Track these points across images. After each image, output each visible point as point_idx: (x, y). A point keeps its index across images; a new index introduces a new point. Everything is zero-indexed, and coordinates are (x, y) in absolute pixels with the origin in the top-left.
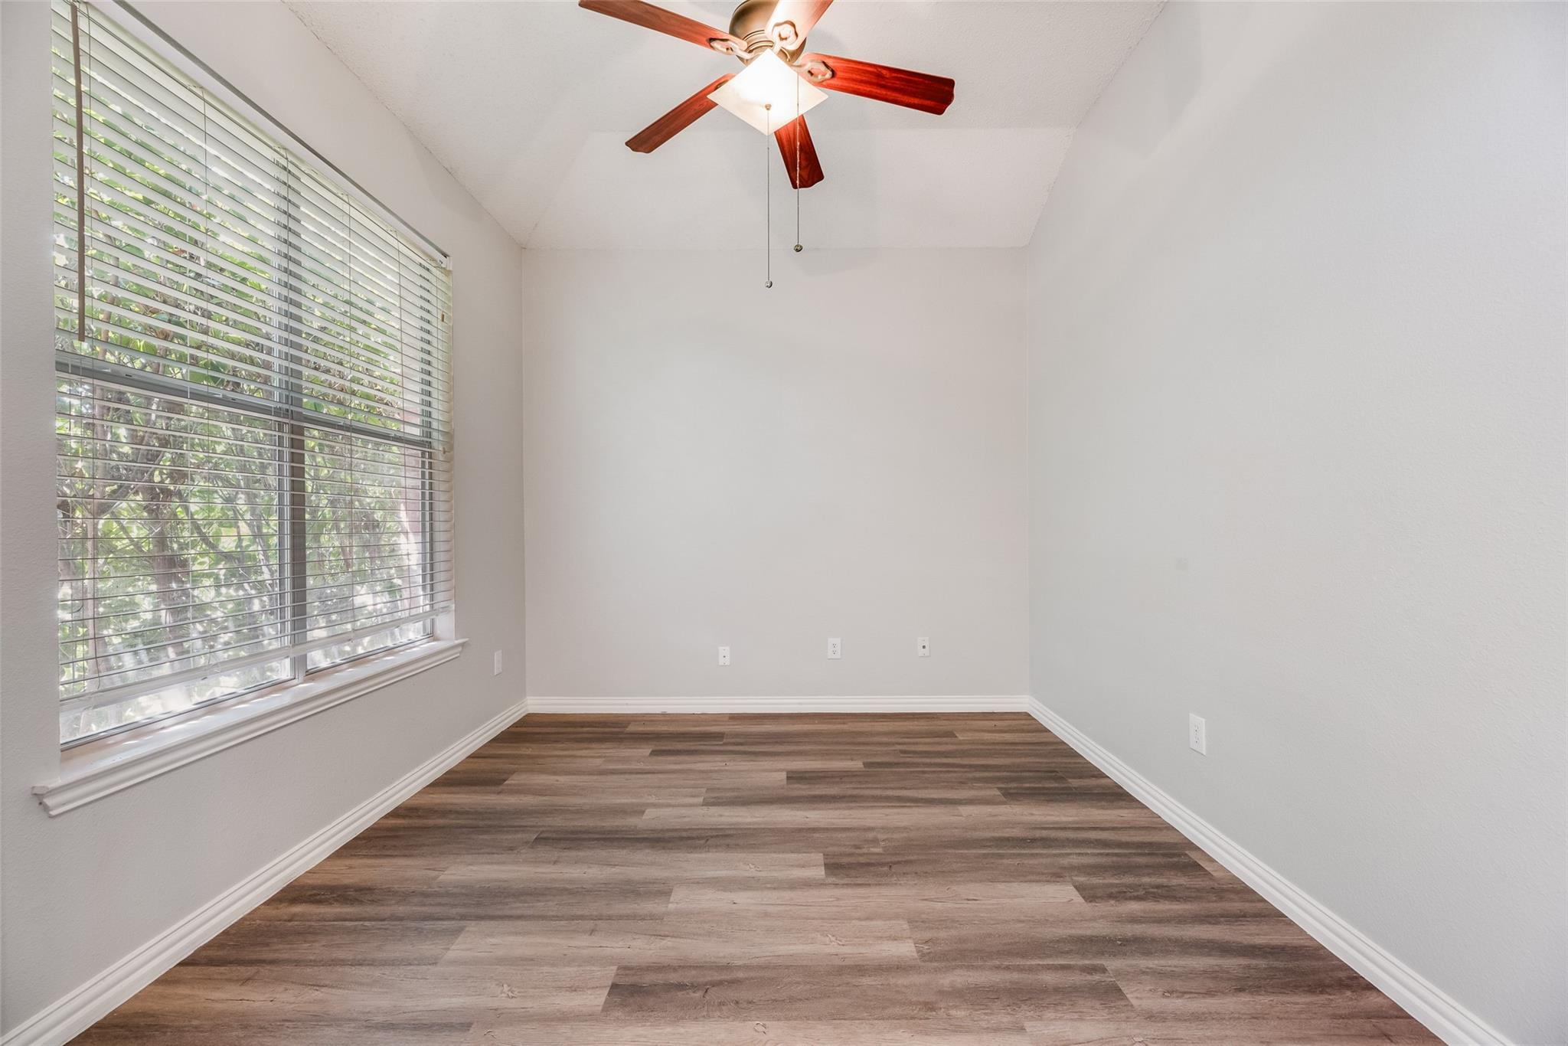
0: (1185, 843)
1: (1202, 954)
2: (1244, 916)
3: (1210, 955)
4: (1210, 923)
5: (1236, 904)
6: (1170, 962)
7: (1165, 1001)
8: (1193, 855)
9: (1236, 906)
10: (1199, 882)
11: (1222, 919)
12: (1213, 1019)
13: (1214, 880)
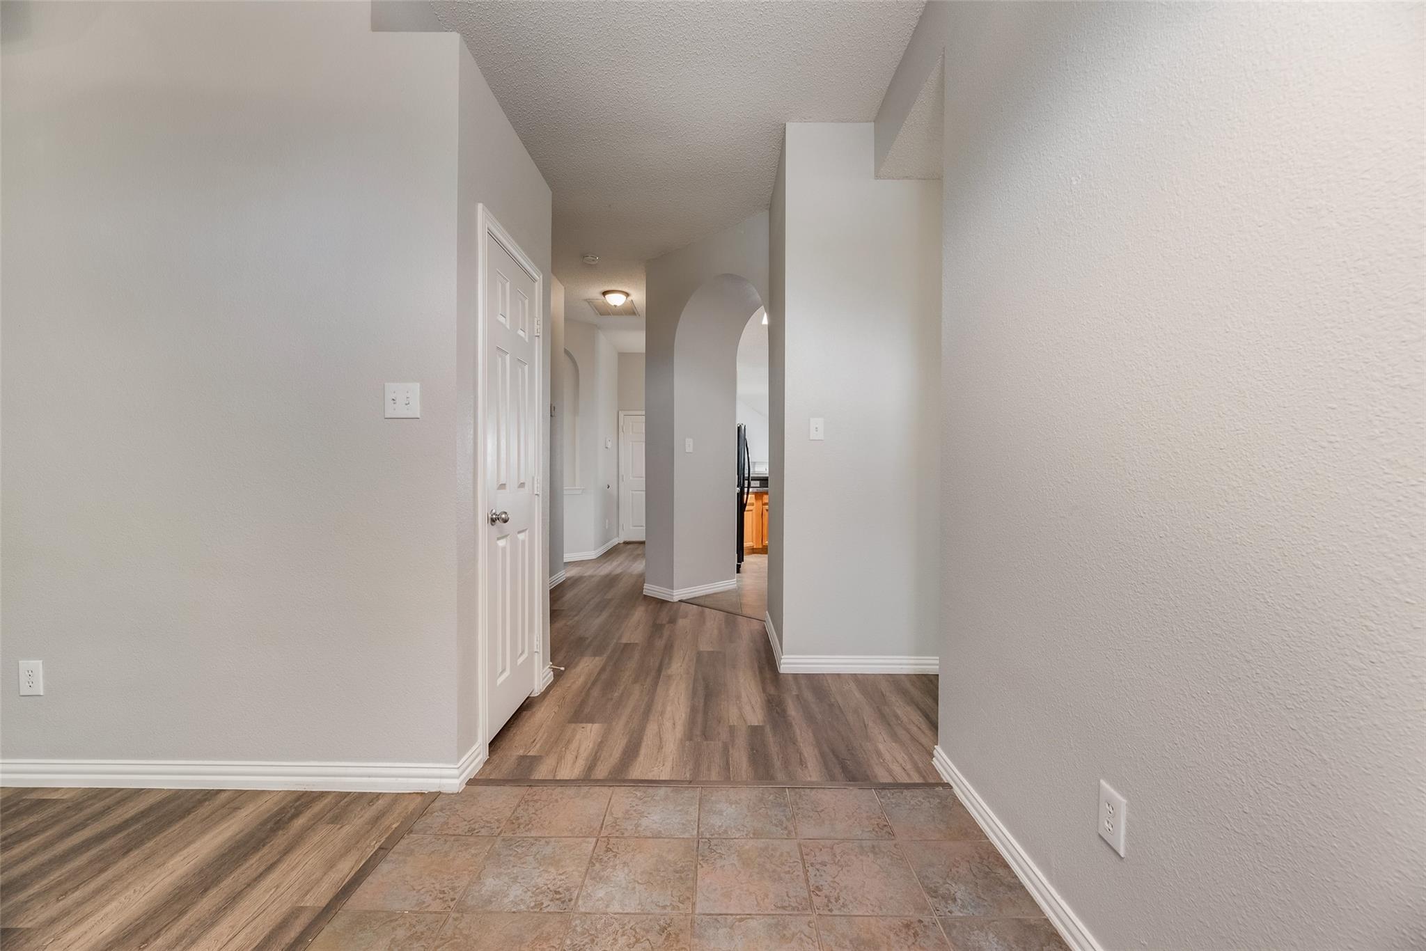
0: (19, 792)
1: (81, 854)
2: (109, 808)
3: (88, 850)
4: (78, 831)
5: (97, 805)
6: (52, 878)
7: (61, 903)
8: (34, 796)
9: (99, 806)
10: (50, 811)
11: (89, 821)
12: (113, 882)
13: (67, 802)
